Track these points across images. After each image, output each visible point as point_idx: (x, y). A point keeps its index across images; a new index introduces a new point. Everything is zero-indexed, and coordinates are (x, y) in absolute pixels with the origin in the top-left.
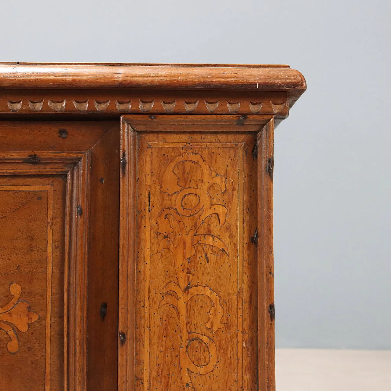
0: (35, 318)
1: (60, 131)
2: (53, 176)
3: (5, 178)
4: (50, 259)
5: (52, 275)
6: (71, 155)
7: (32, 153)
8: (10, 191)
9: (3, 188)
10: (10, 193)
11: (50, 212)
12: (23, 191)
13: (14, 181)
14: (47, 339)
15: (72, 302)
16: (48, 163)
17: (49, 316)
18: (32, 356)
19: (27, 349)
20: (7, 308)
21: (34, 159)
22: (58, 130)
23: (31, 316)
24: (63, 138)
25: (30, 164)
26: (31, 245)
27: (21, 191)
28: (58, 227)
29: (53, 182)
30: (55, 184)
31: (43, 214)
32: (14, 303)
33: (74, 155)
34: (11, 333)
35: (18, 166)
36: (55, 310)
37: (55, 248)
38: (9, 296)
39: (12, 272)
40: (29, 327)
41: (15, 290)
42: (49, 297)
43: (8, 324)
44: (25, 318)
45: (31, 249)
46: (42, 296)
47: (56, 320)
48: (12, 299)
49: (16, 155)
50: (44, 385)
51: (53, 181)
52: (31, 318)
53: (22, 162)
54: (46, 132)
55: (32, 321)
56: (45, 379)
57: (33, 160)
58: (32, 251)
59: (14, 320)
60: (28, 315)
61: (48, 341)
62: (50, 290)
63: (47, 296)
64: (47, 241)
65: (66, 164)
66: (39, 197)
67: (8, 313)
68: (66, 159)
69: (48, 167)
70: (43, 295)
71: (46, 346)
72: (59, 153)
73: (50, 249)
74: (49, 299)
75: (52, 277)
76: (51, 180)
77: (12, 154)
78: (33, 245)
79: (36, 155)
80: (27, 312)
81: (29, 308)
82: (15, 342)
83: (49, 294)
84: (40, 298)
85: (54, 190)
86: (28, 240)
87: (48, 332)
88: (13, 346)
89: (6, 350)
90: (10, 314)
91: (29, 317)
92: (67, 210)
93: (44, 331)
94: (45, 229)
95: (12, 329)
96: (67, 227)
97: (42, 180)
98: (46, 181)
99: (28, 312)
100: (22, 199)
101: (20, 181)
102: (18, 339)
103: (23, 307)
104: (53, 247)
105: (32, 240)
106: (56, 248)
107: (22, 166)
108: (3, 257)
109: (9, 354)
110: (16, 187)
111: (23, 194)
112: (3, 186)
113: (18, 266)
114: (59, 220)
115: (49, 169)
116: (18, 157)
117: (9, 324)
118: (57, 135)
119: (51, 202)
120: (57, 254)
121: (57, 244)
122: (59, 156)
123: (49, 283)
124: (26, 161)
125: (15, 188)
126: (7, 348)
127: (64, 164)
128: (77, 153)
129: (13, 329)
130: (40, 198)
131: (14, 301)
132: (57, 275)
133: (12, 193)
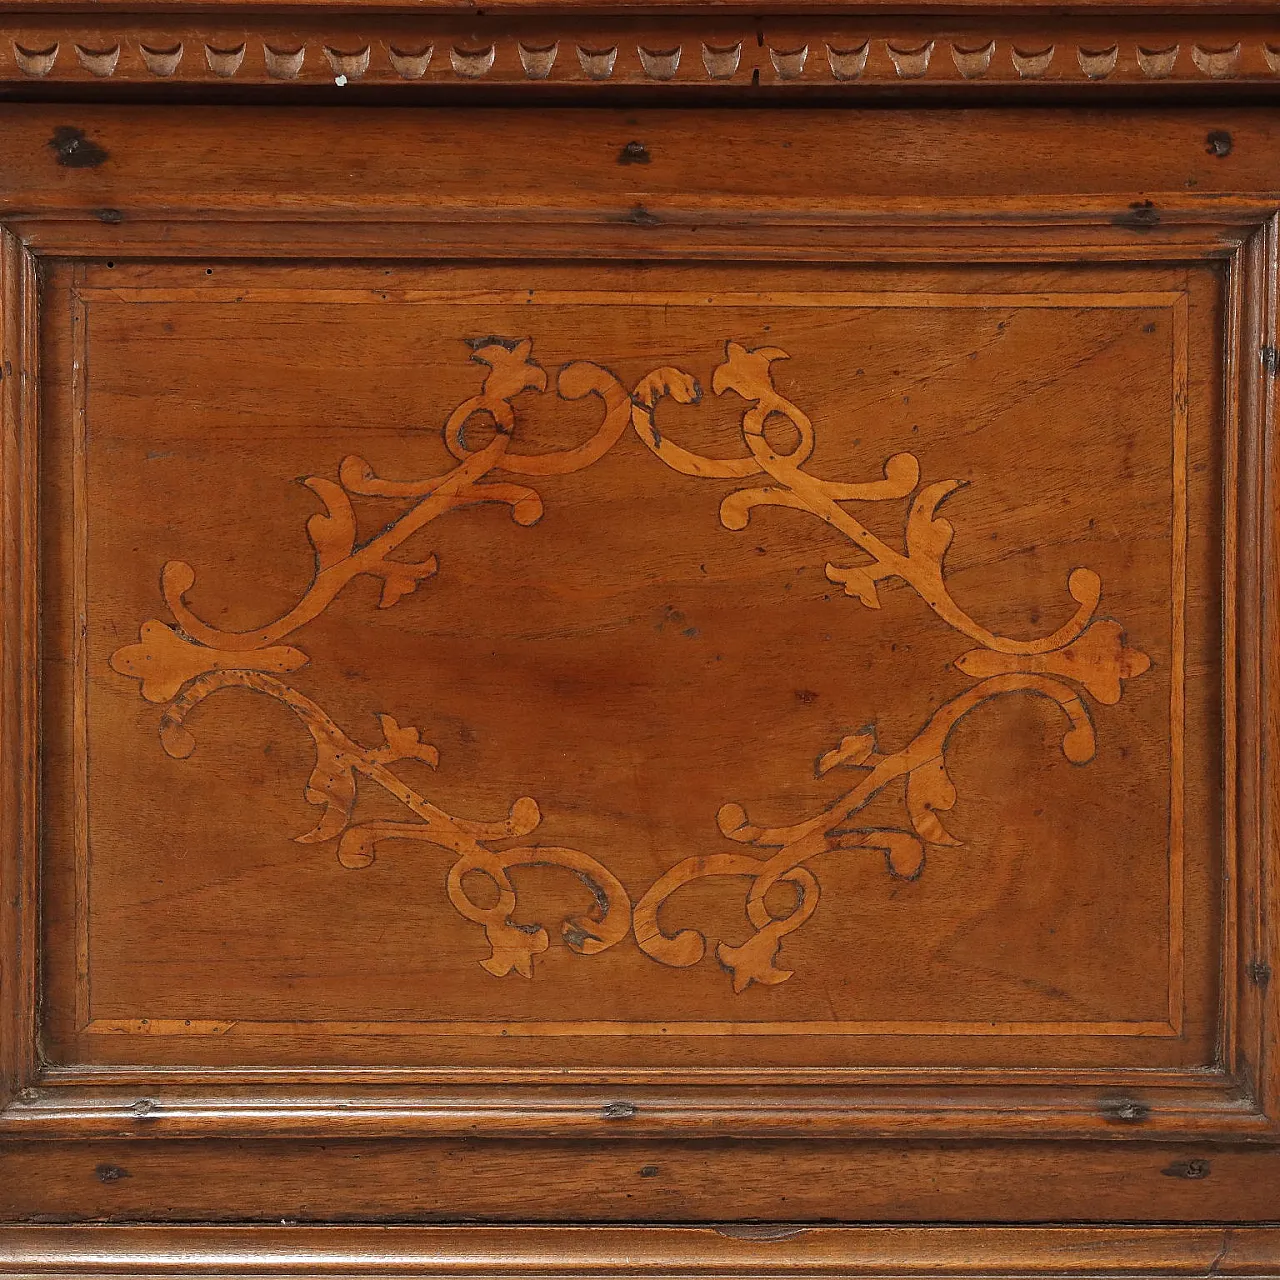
0: (1140, 664)
1: (1209, 136)
2: (1187, 264)
3: (1053, 271)
4: (1181, 499)
5: (1186, 545)
6: (1249, 201)
7: (1142, 200)
8: (1067, 308)
9: (1047, 299)
10: (1066, 314)
11: (1181, 367)
12: (1103, 308)
13: (1076, 280)
14: (1174, 723)
15: (1251, 619)
16: (1180, 227)
17: (1179, 658)
18: (1132, 771)
19: (1119, 753)
20: (1061, 638)
21: (1141, 214)
22: (1203, 133)
23: (1129, 661)
24: (1221, 156)
25: (1129, 231)
26: (1126, 460)
27: (1097, 308)
28: (1202, 407)
29: (1187, 281)
30: (1192, 287)
31: (1159, 374)
32: (1080, 625)
33: (1257, 204)
34: (1074, 707)
35: (1095, 237)
36: (1197, 642)
37: (1192, 468)
38: (1067, 605)
39: (1073, 537)
40: (1123, 691)
41: (1085, 586)
42: (1179, 608)
43: (1064, 683)
44: (1110, 665)
45: (1127, 473)
46: (1160, 602)
47: (1199, 670)
48: (1076, 612)
49: (1095, 206)
50: (1168, 852)
51: (1187, 278)
52: (1129, 666)
53: (1109, 226)
54: (1170, 138)
55: (1133, 675)
56: (1169, 834)
57: (1142, 219)
58: (1130, 476)
59: (1082, 670)
60: (1118, 658)
61: (1177, 729)
62: (1181, 587)
63: (1172, 604)
64: (1173, 448)
65: (1231, 231)
66: (1149, 324)
67: (1065, 653)
68: (1231, 216)
69: (1179, 237)
70: (1163, 600)
71: (1173, 744)
72: (1215, 197)
73: (1179, 472)
74: (1179, 612)
75: (1186, 551)
76: (1182, 275)
77: (1083, 201)
78: (1134, 460)
79: (1149, 204)
80: (1116, 648)
81: (1122, 637)
82: (1085, 731)
83: (1179, 597)
84: (1155, 608)
85: (1189, 306)
86: (1118, 447)
87: (1177, 704)
88: (1080, 743)
89: (1061, 755)
90: (1069, 655)
91: (1122, 662)
92: (1232, 362)
93: (1167, 701)
94: (1166, 415)
95: (1075, 696)
96: (1233, 408)
97: (1158, 276)
98: (1169, 278)
99: (1120, 649)
100: (1101, 332)
101: (1093, 279)
102: (1093, 725)
103: (1104, 636)
104: (1190, 466)
105: (1130, 446)
106: (1196, 469)
107: (1105, 236)
108: (1049, 495)
109: (1068, 765)
110: (1083, 297)
111: (1103, 315)
112: (1046, 296)
113: (1092, 521)
114: (1206, 389)
115: (1180, 246)
116: (1099, 210)
117: (1068, 682)
118: (1201, 148)
119: (1182, 337)
120: (1201, 484)
121: (1199, 457)
122: (1215, 207)
123: (1179, 568)
124: (1118, 222)
125: (1082, 301)
126: (1062, 749)
127: (1224, 230)
128: (1264, 198)
129: (1079, 697)
130: (1151, 328)
131: (1082, 617)
132: (1201, 544)
133: (1074, 313)
